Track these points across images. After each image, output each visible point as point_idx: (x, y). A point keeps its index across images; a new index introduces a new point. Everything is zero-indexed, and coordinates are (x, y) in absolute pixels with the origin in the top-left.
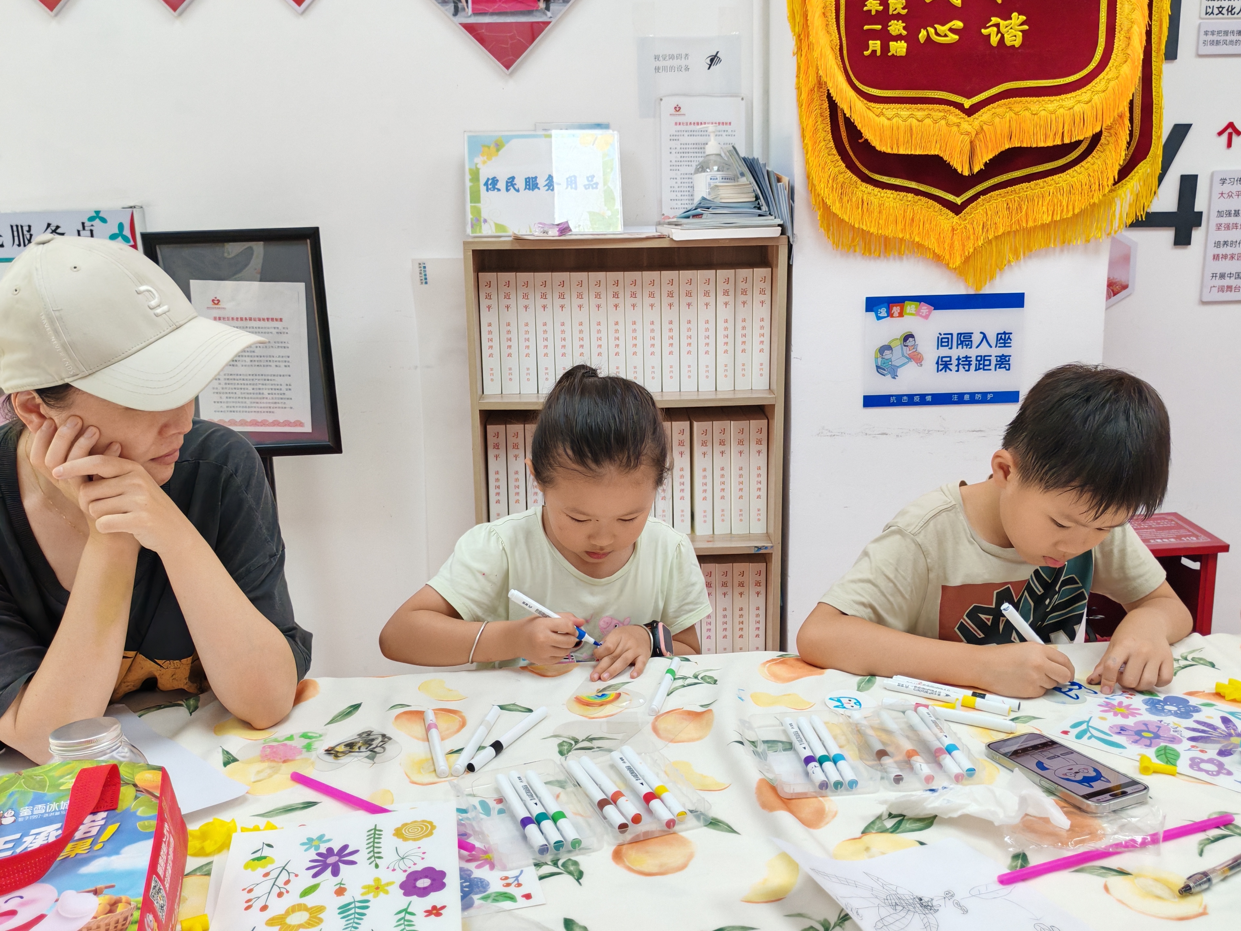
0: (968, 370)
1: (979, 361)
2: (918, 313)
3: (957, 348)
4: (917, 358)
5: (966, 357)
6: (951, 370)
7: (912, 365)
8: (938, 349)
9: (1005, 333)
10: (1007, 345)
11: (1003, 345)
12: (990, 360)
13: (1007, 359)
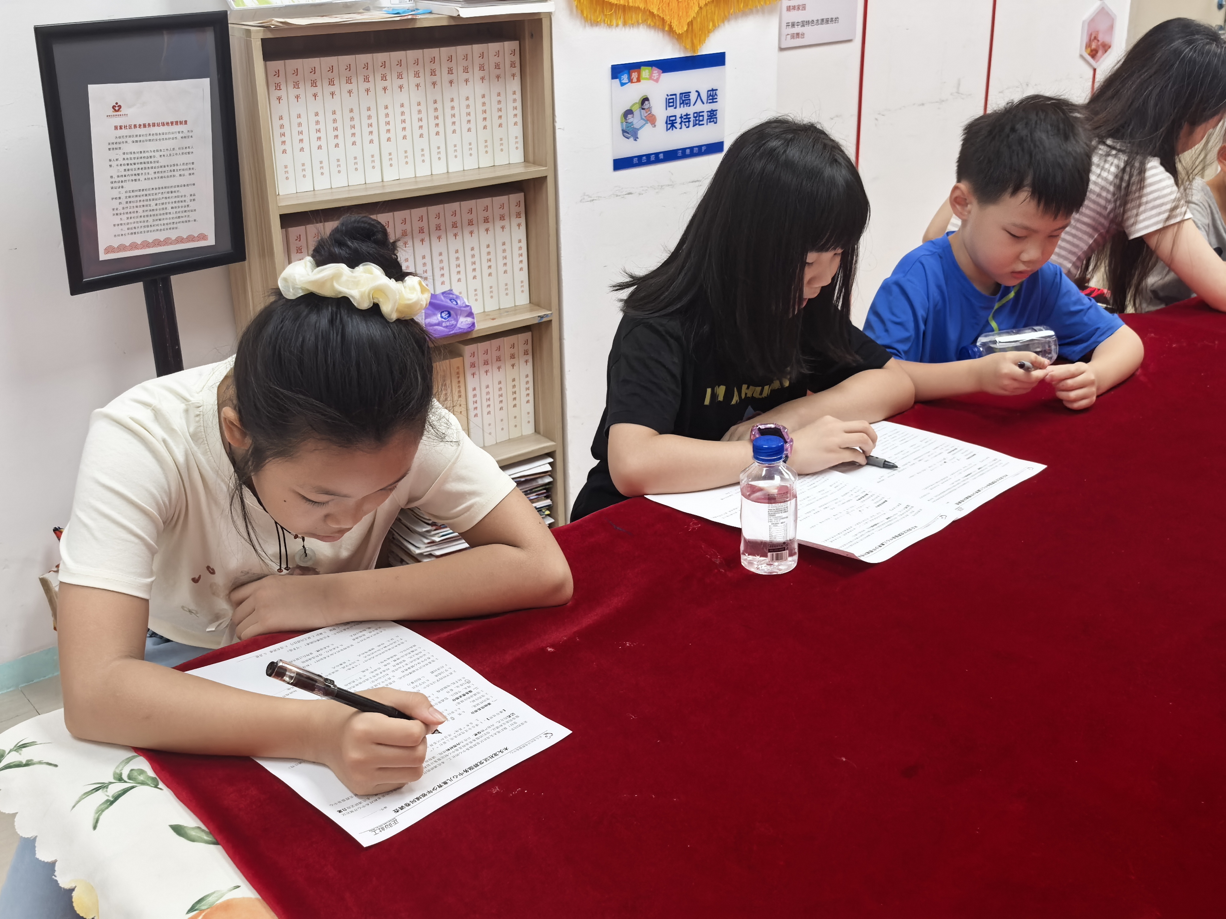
0: (688, 127)
1: (695, 117)
2: (651, 78)
3: (680, 107)
4: (651, 120)
5: (687, 115)
6: (676, 128)
7: (649, 126)
8: (666, 109)
9: (713, 90)
10: (715, 100)
11: (711, 101)
12: (703, 116)
13: (715, 113)
